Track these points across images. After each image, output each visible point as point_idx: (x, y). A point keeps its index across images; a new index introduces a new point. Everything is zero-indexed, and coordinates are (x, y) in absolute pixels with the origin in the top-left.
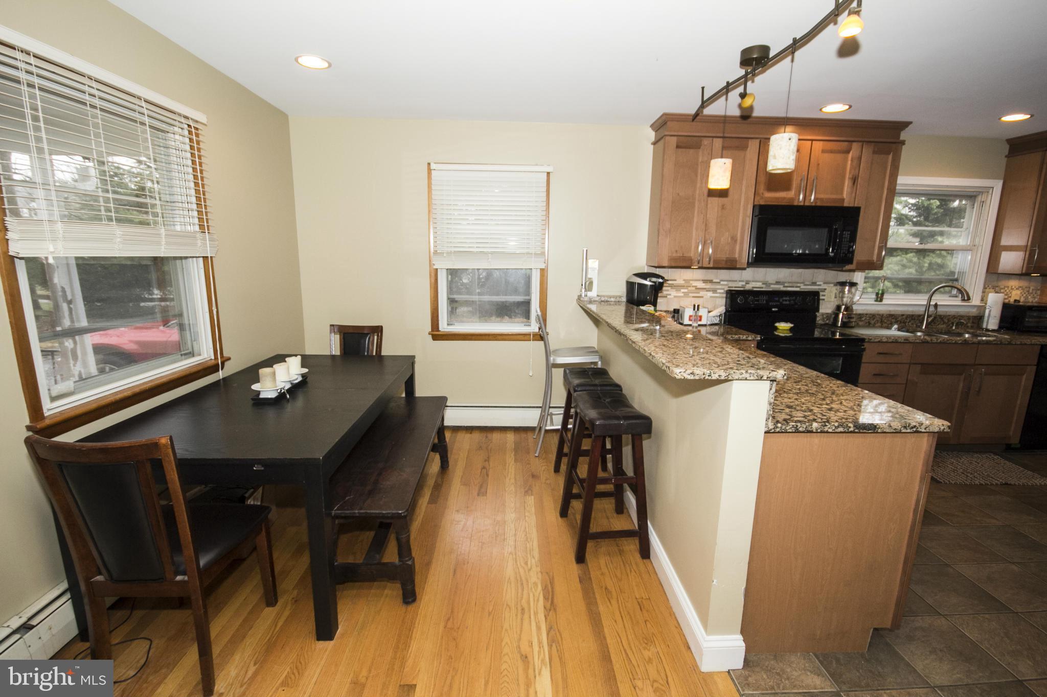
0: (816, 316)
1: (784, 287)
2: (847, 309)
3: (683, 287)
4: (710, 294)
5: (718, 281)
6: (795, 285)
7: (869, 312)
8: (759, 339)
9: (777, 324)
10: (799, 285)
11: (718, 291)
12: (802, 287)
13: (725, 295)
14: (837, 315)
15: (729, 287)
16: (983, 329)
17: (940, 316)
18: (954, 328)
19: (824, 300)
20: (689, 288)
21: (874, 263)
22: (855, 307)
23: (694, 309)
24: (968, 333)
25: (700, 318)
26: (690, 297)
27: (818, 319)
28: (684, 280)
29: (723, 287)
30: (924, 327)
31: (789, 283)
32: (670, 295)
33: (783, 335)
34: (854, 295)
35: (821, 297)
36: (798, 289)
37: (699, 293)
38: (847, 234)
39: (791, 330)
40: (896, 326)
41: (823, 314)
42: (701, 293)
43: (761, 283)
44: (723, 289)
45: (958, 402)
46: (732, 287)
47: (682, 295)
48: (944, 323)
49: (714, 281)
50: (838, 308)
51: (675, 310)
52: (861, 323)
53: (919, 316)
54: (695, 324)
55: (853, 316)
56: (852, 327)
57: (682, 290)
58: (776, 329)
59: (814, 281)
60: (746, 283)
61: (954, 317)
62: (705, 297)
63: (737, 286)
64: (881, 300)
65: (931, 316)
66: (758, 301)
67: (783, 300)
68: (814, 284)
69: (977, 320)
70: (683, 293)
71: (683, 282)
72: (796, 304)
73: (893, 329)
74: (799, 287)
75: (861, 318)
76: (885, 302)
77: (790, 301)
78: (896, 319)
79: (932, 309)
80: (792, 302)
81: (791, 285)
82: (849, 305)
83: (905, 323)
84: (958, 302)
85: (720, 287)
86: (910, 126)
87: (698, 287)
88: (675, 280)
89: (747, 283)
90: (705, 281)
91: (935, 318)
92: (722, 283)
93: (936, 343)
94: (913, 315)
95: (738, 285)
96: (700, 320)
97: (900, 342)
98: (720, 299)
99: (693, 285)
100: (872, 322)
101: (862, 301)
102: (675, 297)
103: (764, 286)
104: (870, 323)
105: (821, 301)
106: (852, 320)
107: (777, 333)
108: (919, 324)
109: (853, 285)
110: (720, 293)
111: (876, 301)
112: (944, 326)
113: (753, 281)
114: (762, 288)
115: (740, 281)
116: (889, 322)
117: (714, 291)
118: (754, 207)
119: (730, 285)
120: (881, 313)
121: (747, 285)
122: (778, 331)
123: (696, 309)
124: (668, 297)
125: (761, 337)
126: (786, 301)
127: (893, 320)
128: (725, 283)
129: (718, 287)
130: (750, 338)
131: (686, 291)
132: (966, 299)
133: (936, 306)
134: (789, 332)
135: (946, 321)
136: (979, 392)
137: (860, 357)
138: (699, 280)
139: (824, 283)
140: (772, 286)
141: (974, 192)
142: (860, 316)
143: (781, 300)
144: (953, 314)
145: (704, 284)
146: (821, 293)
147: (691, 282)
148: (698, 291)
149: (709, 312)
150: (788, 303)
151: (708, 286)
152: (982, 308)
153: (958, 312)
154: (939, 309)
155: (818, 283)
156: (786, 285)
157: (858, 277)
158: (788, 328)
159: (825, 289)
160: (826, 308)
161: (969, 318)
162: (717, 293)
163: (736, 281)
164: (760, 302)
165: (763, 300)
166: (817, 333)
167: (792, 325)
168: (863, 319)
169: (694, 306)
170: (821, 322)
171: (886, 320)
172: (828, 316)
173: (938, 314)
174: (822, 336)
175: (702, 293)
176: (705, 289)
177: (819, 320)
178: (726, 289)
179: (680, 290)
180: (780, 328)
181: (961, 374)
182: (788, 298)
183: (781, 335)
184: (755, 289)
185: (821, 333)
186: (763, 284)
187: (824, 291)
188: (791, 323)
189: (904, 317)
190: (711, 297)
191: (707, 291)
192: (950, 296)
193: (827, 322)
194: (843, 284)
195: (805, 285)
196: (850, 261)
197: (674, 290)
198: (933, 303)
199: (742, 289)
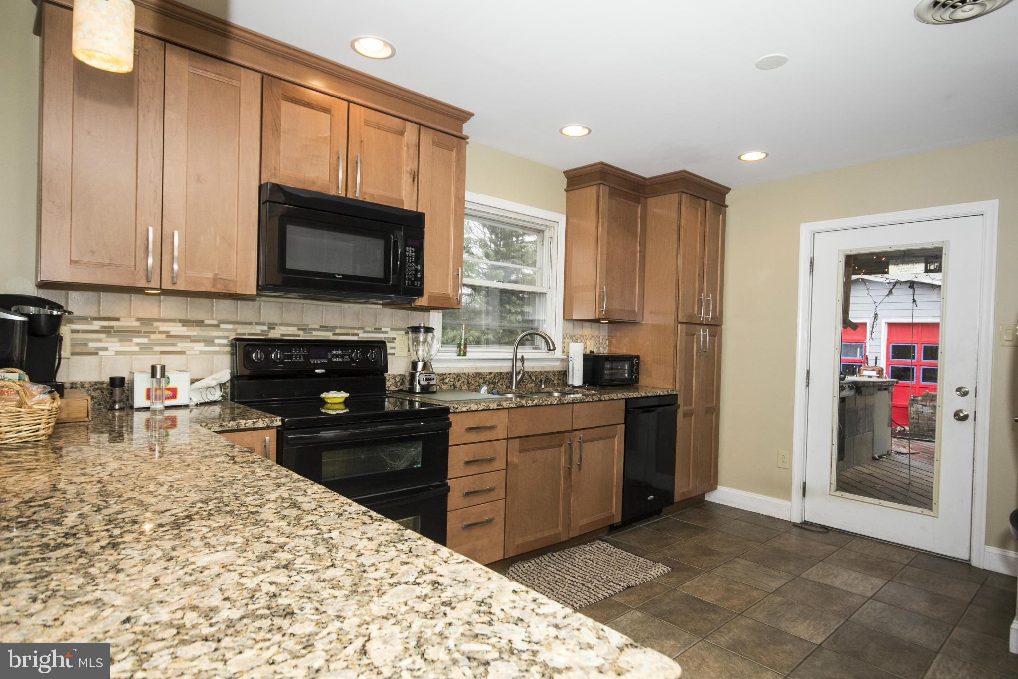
0: (383, 380)
1: (334, 334)
2: (425, 366)
3: (137, 333)
4: (200, 347)
5: (215, 322)
6: (351, 331)
7: (452, 371)
8: (280, 423)
9: (323, 395)
10: (356, 332)
11: (217, 341)
12: (361, 335)
13: (228, 349)
14: (412, 376)
15: (237, 334)
16: (569, 386)
17: (528, 372)
18: (543, 386)
19: (394, 354)
20: (153, 336)
21: (450, 298)
22: (434, 365)
23: (153, 375)
24: (557, 391)
25: (174, 393)
26: (155, 353)
27: (388, 384)
28: (138, 320)
29: (226, 334)
30: (514, 388)
31: (341, 328)
32: (106, 349)
33: (334, 413)
34: (431, 346)
35: (389, 351)
36: (355, 338)
37: (175, 345)
38: (411, 251)
39: (347, 403)
40: (485, 388)
41: (394, 377)
42: (180, 344)
43: (295, 329)
44: (227, 338)
45: (562, 482)
46: (244, 334)
47: (137, 349)
48: (533, 381)
49: (207, 322)
50: (414, 365)
51: (113, 379)
52: (444, 387)
53: (507, 373)
54: (159, 406)
55: (432, 376)
56: (434, 393)
57: (136, 340)
58: (323, 402)
59: (377, 326)
60: (269, 328)
61: (541, 373)
62: (188, 353)
63: (253, 332)
64: (465, 354)
65: (520, 372)
66: (290, 357)
67: (333, 356)
68: (378, 330)
69: (564, 375)
70: (138, 344)
71: (137, 324)
72: (353, 360)
73: (482, 391)
74: (357, 335)
75: (443, 379)
76: (469, 355)
77: (343, 356)
78: (484, 379)
79: (519, 364)
80: (347, 358)
81: (343, 331)
82: (426, 360)
83: (493, 383)
84: (543, 353)
85: (220, 334)
86: (472, 118)
87: (172, 333)
88: (118, 319)
89: (272, 327)
90: (185, 323)
91: (524, 374)
92: (222, 326)
93: (532, 406)
94: (501, 373)
95: (256, 331)
96: (174, 397)
97: (493, 410)
98: (220, 357)
99: (161, 329)
100: (458, 384)
101: (441, 356)
102: (118, 353)
103: (301, 333)
104: (455, 386)
105: (389, 357)
106: (432, 382)
107: (323, 411)
108: (508, 384)
109: (429, 330)
110: (219, 345)
111: (459, 355)
112: (533, 385)
113: (281, 325)
114: (299, 336)
115: (257, 324)
116: (477, 384)
117: (209, 341)
118: (261, 187)
119: (239, 331)
120: (466, 371)
121: (272, 331)
122: (326, 406)
123: (158, 376)
124: (101, 353)
125: (283, 421)
126: (336, 356)
127: (481, 381)
128: (230, 326)
129: (215, 333)
130: (260, 424)
131: (145, 340)
132: (552, 348)
133: (523, 360)
134: (342, 407)
135: (534, 378)
136: (579, 466)
137: (446, 436)
138: (173, 321)
139: (392, 329)
140: (315, 333)
141: (541, 225)
142: (443, 376)
143: (329, 356)
144: (539, 369)
145: (185, 329)
146: (388, 345)
147: (155, 324)
148: (170, 341)
149: (193, 381)
150: (341, 359)
151: (194, 332)
152: (566, 360)
153: (543, 367)
154: (526, 364)
155: (383, 329)
156: (338, 331)
157: (435, 319)
158: (342, 400)
159: (394, 339)
160: (397, 366)
161: (554, 373)
162: (214, 345)
163: (251, 324)
164: (294, 359)
165: (299, 355)
166: (389, 405)
167: (348, 395)
168: (446, 381)
169: (153, 368)
170: (393, 388)
171: (473, 381)
172: (402, 378)
173: (526, 370)
174: (397, 409)
175: (181, 346)
176: (189, 337)
177: (390, 386)
178: (233, 336)
179: (131, 341)
180: (329, 401)
181: (561, 446)
182: (340, 353)
183: (330, 412)
184: (285, 338)
185: (395, 405)
186: (299, 329)
187: (393, 342)
188: (347, 392)
189: (492, 375)
190: (202, 352)
191: (192, 341)
192: (534, 348)
193: (401, 387)
194: (415, 330)
195: (365, 332)
196: (420, 293)
197: (116, 339)
198: (519, 356)
199: (263, 337)
